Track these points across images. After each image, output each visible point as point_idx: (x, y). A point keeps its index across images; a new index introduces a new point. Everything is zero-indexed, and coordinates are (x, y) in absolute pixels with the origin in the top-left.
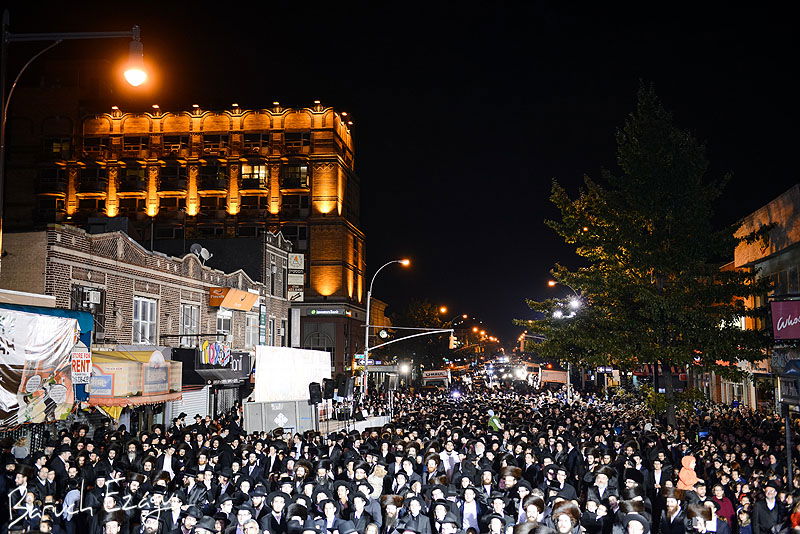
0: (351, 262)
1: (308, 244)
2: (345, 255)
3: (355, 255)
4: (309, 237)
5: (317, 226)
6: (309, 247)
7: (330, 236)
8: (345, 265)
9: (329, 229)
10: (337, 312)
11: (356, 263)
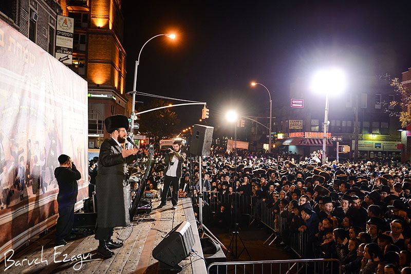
0: (117, 65)
1: (87, 46)
2: (114, 58)
3: (120, 63)
4: (87, 43)
5: (93, 36)
6: (87, 49)
7: (103, 43)
8: (113, 65)
9: (102, 38)
10: (106, 96)
11: (120, 68)
